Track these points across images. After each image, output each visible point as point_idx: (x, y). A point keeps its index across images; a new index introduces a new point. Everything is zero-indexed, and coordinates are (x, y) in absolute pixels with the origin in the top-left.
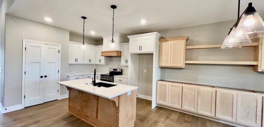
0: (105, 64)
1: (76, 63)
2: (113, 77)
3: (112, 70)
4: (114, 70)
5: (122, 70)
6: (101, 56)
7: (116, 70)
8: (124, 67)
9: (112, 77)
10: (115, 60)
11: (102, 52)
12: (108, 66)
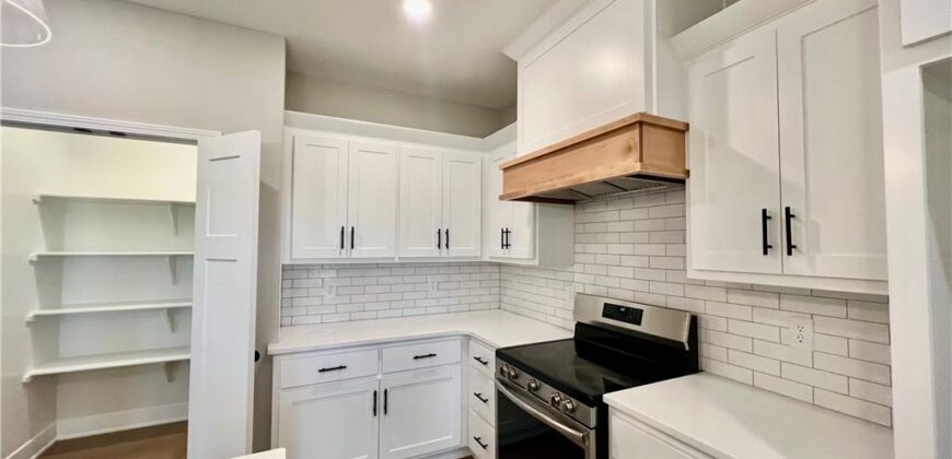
0: (536, 263)
1: (347, 255)
2: (603, 412)
3: (597, 317)
4: (610, 310)
5: (694, 320)
6: (502, 198)
7: (635, 316)
8: (722, 295)
9: (593, 411)
10: (618, 227)
11: (505, 170)
12: (561, 275)
